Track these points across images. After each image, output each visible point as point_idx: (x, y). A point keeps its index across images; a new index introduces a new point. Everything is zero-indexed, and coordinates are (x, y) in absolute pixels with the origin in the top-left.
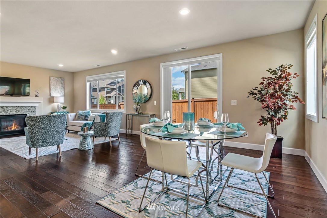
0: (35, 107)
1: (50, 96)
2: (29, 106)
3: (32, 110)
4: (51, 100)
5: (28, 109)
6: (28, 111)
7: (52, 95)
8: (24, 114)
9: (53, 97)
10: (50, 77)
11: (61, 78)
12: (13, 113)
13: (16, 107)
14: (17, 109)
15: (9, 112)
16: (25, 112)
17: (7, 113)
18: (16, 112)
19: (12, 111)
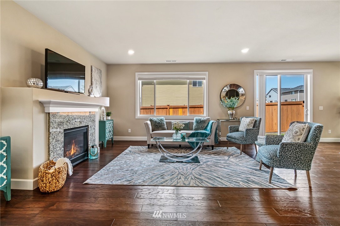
6: (90, 119)
10: (91, 66)
11: (99, 70)
12: (78, 125)
13: (80, 114)
14: (81, 118)
15: (73, 123)
16: (87, 122)
17: (72, 125)
18: (80, 122)
19: (76, 120)
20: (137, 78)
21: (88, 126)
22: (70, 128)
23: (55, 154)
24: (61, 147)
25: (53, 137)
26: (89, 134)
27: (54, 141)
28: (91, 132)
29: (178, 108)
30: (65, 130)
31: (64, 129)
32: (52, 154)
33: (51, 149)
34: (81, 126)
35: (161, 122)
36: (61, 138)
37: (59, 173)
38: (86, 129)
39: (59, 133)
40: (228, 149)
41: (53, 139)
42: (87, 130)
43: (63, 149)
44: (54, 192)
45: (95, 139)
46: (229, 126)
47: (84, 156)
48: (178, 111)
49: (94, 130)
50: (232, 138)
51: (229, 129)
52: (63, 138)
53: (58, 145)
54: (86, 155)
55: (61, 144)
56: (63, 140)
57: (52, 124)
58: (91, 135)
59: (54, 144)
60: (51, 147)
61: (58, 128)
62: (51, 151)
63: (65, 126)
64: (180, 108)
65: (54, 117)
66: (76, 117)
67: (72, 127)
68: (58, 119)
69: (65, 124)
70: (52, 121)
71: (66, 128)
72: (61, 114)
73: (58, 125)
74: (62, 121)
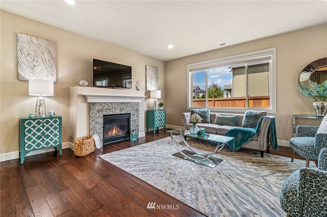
0: (138, 103)
1: (146, 89)
2: (133, 103)
3: (135, 108)
4: (148, 94)
5: (132, 106)
6: (132, 109)
7: (148, 89)
8: (128, 112)
9: (150, 91)
10: (146, 66)
11: (155, 67)
12: (118, 112)
13: (120, 104)
14: (122, 107)
15: (113, 111)
16: (128, 110)
17: (111, 112)
18: (121, 110)
19: (116, 109)
20: (188, 70)
21: (130, 114)
22: (109, 114)
23: (95, 131)
24: (100, 127)
25: (93, 120)
26: (132, 120)
27: (94, 122)
28: (133, 119)
29: (261, 99)
30: (104, 116)
31: (104, 114)
32: (92, 131)
33: (91, 128)
34: (121, 113)
35: (203, 114)
36: (101, 121)
37: (82, 144)
38: (128, 116)
39: (99, 117)
40: (292, 161)
41: (93, 121)
42: (130, 117)
43: (102, 129)
44: (80, 157)
45: (139, 125)
46: (298, 126)
47: (126, 137)
48: (261, 102)
49: (137, 117)
50: (293, 145)
51: (297, 130)
52: (103, 121)
53: (98, 126)
54: (128, 137)
55: (100, 125)
56: (102, 123)
57: (91, 110)
58: (133, 121)
59: (93, 124)
60: (91, 126)
61: (98, 114)
62: (91, 129)
63: (104, 112)
64: (263, 99)
65: (93, 105)
66: (116, 106)
67: (111, 114)
68: (97, 107)
69: (104, 111)
70: (92, 108)
71: (106, 114)
72: (100, 104)
73: (98, 111)
74: (102, 109)
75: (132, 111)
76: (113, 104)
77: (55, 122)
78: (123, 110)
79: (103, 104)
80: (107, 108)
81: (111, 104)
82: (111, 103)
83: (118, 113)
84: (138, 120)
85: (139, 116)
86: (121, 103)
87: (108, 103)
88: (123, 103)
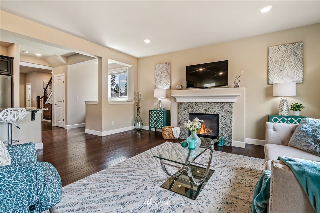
0: (231, 104)
1: (268, 83)
2: (222, 103)
3: (226, 109)
5: (220, 106)
6: (220, 109)
7: (273, 81)
8: (216, 113)
12: (203, 111)
13: (206, 104)
14: (207, 107)
15: (198, 110)
16: (216, 111)
17: (196, 111)
18: (206, 110)
19: (201, 108)
21: (218, 115)
22: (194, 113)
25: (181, 115)
26: (220, 122)
28: (223, 121)
30: (190, 114)
31: (189, 112)
36: (187, 117)
39: (185, 114)
42: (218, 118)
49: (229, 121)
53: (184, 121)
56: (188, 119)
58: (222, 124)
60: (179, 121)
61: (184, 111)
65: (181, 104)
66: (200, 105)
67: (196, 112)
68: (184, 106)
69: (189, 109)
70: (180, 107)
71: (191, 112)
72: (186, 103)
73: (184, 109)
74: (187, 107)
75: (221, 112)
76: (198, 103)
77: (161, 113)
78: (209, 110)
79: (189, 103)
80: (192, 107)
81: (195, 104)
82: (195, 102)
83: (203, 113)
84: (231, 124)
85: (233, 120)
86: (206, 102)
87: (193, 102)
88: (209, 103)
